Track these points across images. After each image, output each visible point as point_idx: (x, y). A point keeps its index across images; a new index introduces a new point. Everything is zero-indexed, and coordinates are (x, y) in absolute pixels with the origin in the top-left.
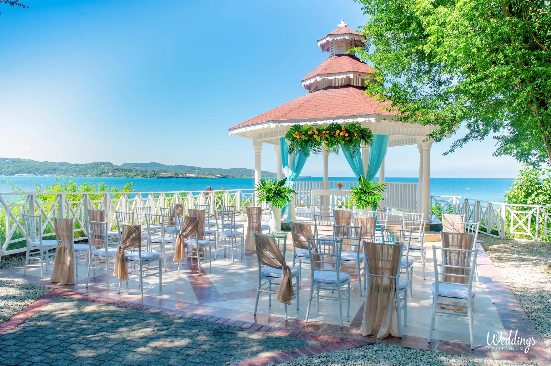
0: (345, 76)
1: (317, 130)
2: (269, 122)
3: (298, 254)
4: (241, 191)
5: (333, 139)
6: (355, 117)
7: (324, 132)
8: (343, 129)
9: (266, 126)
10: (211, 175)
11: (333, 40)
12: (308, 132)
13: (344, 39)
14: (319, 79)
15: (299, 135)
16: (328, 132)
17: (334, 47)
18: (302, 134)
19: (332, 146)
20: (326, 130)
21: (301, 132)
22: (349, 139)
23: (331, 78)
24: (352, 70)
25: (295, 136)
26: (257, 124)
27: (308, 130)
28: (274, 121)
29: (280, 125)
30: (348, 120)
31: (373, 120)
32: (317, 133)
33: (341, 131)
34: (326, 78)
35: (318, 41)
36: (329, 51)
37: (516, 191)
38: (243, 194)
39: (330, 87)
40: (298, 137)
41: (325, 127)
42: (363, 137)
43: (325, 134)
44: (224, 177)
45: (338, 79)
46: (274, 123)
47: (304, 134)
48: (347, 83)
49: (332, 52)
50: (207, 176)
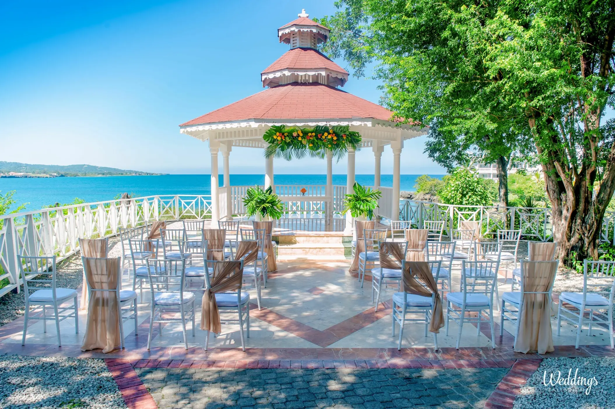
0: (317, 73)
1: (302, 132)
2: (250, 120)
3: (385, 275)
4: (160, 197)
5: (320, 143)
6: (350, 120)
7: (310, 134)
8: (331, 132)
9: (244, 125)
10: (44, 173)
11: (299, 31)
12: (293, 134)
13: (311, 31)
14: (287, 73)
15: (281, 137)
16: (314, 134)
17: (298, 38)
18: (285, 136)
19: (317, 149)
20: (312, 133)
21: (283, 134)
22: (335, 143)
23: (301, 74)
24: (324, 67)
25: (275, 137)
26: (230, 122)
27: (293, 131)
28: (257, 120)
29: (263, 124)
30: (342, 122)
31: (369, 124)
32: (301, 135)
33: (329, 134)
34: (296, 73)
35: (278, 30)
36: (290, 43)
37: (453, 192)
39: (296, 83)
40: (279, 138)
41: (312, 129)
42: (351, 142)
43: (311, 136)
44: (62, 176)
45: (309, 76)
46: (256, 122)
47: (288, 136)
48: (315, 81)
49: (293, 44)
50: (39, 175)
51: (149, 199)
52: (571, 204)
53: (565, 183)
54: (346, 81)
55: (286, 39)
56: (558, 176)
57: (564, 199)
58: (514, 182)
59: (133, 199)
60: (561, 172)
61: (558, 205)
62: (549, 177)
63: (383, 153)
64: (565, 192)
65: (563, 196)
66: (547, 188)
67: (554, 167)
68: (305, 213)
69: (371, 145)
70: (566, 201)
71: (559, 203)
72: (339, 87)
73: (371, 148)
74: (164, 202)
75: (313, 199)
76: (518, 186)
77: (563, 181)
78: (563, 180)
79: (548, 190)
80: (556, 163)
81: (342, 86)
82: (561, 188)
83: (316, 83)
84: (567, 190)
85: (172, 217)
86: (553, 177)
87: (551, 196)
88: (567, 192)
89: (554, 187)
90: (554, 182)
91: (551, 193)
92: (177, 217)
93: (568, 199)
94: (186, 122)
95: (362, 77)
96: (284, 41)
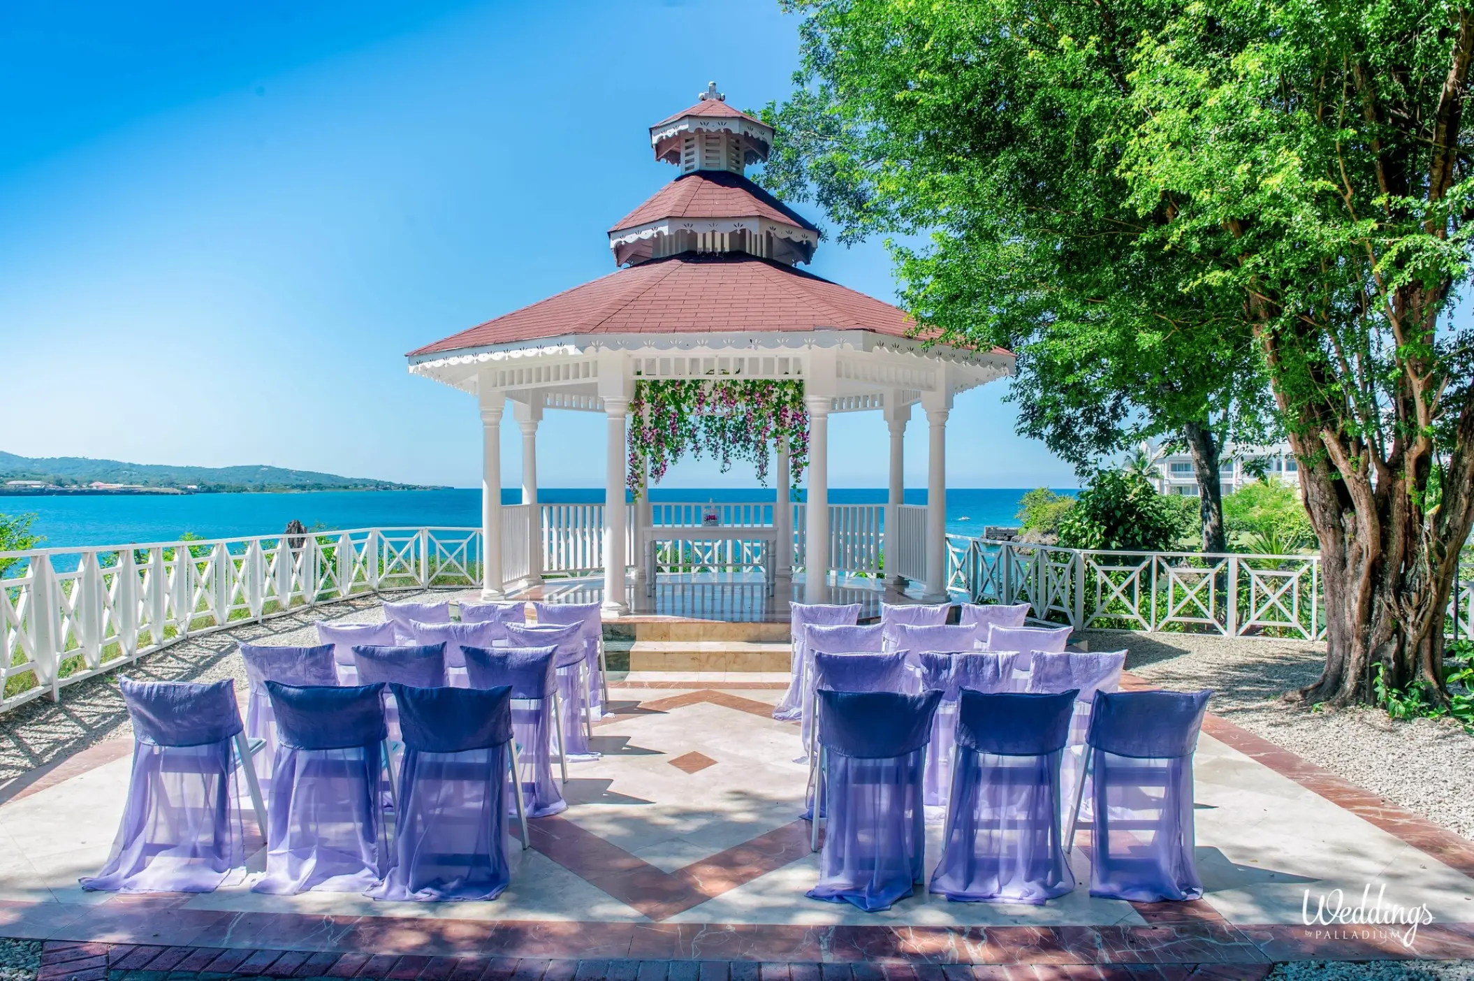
0: (739, 228)
2: (564, 336)
4: (382, 532)
6: (810, 334)
9: (551, 348)
10: (171, 484)
11: (699, 131)
13: (727, 131)
14: (667, 229)
17: (696, 149)
23: (700, 230)
24: (758, 214)
28: (581, 337)
34: (690, 228)
35: (651, 130)
36: (679, 162)
38: (386, 540)
39: (690, 256)
44: (210, 490)
45: (722, 235)
48: (737, 248)
49: (687, 162)
50: (156, 489)
51: (353, 537)
52: (1369, 538)
53: (1350, 484)
54: (814, 250)
55: (668, 151)
56: (1332, 468)
57: (1350, 527)
58: (1252, 506)
59: (311, 536)
60: (1340, 456)
61: (1335, 543)
62: (1311, 471)
63: (908, 423)
64: (1353, 509)
65: (1347, 519)
66: (1306, 499)
67: (1322, 444)
68: (729, 570)
69: (881, 404)
70: (1355, 531)
71: (1339, 537)
72: (800, 265)
73: (881, 412)
74: (392, 543)
75: (733, 534)
76: (1261, 512)
77: (1346, 480)
78: (1344, 476)
79: (1307, 506)
80: (1326, 436)
81: (807, 262)
82: (1343, 500)
83: (737, 255)
84: (1355, 504)
85: (411, 579)
86: (1320, 473)
87: (1317, 520)
88: (1357, 509)
89: (1324, 498)
90: (1322, 485)
91: (1316, 511)
92: (423, 579)
93: (1359, 526)
94: (424, 345)
95: (859, 243)
96: (665, 156)
